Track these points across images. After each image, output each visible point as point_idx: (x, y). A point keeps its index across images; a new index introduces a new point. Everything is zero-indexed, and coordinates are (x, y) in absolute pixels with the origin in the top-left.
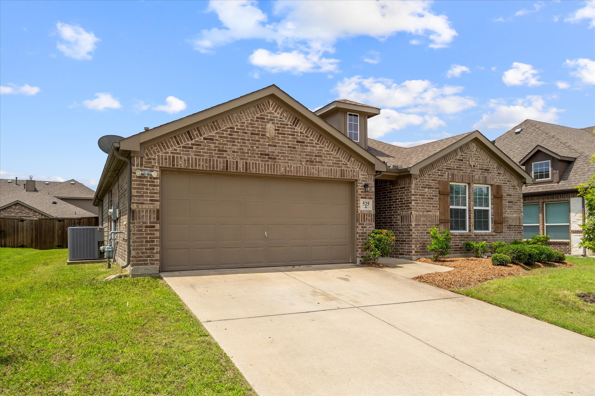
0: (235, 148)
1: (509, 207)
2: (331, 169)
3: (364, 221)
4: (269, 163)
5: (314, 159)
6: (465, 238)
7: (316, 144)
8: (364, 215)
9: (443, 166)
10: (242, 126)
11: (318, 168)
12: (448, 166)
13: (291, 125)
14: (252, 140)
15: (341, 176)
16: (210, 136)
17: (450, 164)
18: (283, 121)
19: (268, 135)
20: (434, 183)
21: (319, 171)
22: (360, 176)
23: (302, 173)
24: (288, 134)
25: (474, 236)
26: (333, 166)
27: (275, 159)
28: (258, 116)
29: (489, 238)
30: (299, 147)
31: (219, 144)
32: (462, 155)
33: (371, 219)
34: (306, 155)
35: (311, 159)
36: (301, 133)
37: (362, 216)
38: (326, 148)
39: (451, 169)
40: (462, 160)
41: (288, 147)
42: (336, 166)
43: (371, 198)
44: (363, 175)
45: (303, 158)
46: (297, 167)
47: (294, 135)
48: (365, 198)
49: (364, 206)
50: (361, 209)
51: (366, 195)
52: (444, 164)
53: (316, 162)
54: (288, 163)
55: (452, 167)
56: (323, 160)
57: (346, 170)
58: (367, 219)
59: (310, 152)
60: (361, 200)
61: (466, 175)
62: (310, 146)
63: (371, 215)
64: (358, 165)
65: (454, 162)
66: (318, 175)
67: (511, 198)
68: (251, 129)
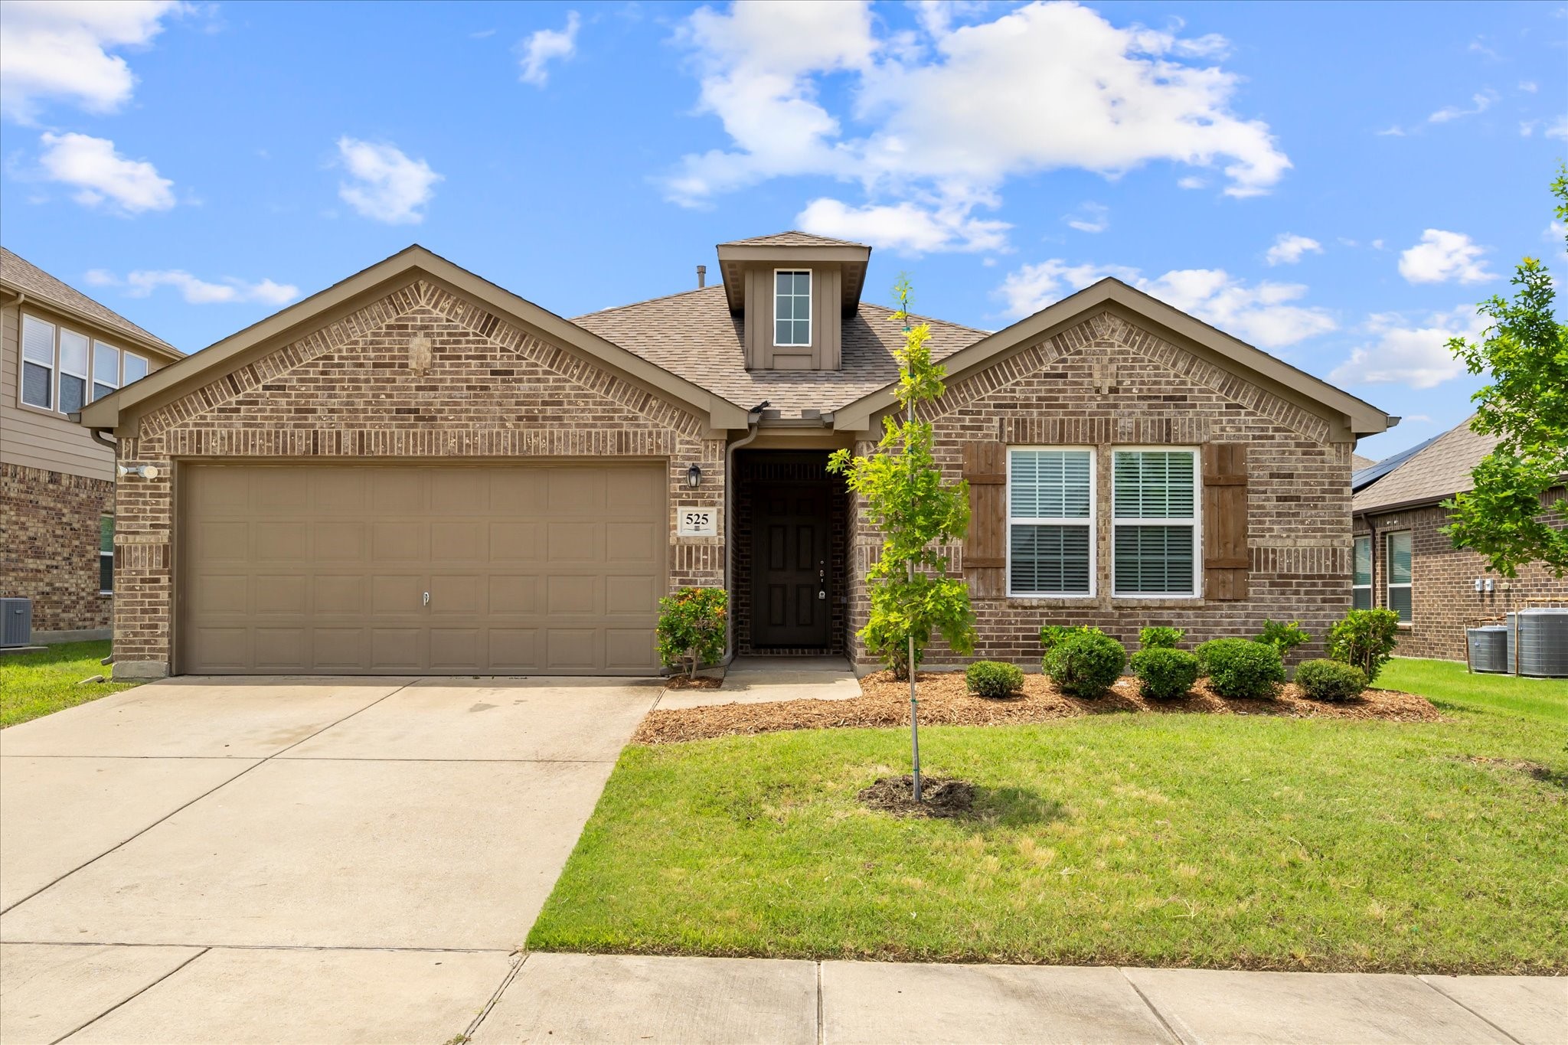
0: (334, 403)
1: (1279, 514)
2: (589, 434)
3: (689, 566)
4: (418, 430)
5: (540, 411)
6: (1070, 615)
7: (545, 372)
8: (690, 550)
9: (983, 399)
10: (352, 350)
11: (552, 433)
12: (1005, 398)
13: (475, 334)
14: (377, 381)
15: (620, 450)
16: (279, 380)
17: (1013, 391)
18: (456, 327)
19: (413, 364)
20: (945, 451)
21: (552, 442)
22: (678, 446)
23: (505, 447)
24: (468, 357)
25: (1110, 609)
26: (594, 426)
27: (433, 418)
28: (392, 322)
29: (1180, 616)
30: (497, 386)
31: (297, 396)
32: (1064, 361)
33: (713, 560)
34: (517, 403)
35: (532, 411)
36: (503, 350)
37: (681, 551)
38: (573, 382)
39: (1014, 406)
40: (1064, 376)
41: (469, 388)
42: (603, 426)
43: (713, 504)
44: (688, 443)
45: (511, 411)
46: (491, 435)
47: (484, 357)
48: (695, 504)
49: (693, 526)
50: (679, 534)
51: (696, 496)
52: (987, 391)
53: (545, 418)
54: (467, 426)
55: (1018, 399)
56: (566, 411)
57: (635, 434)
58: (698, 560)
59: (528, 396)
60: (680, 509)
61: (1077, 421)
62: (529, 380)
63: (713, 549)
64: (672, 418)
65: (1029, 384)
66: (552, 450)
67: (1291, 484)
68: (372, 355)
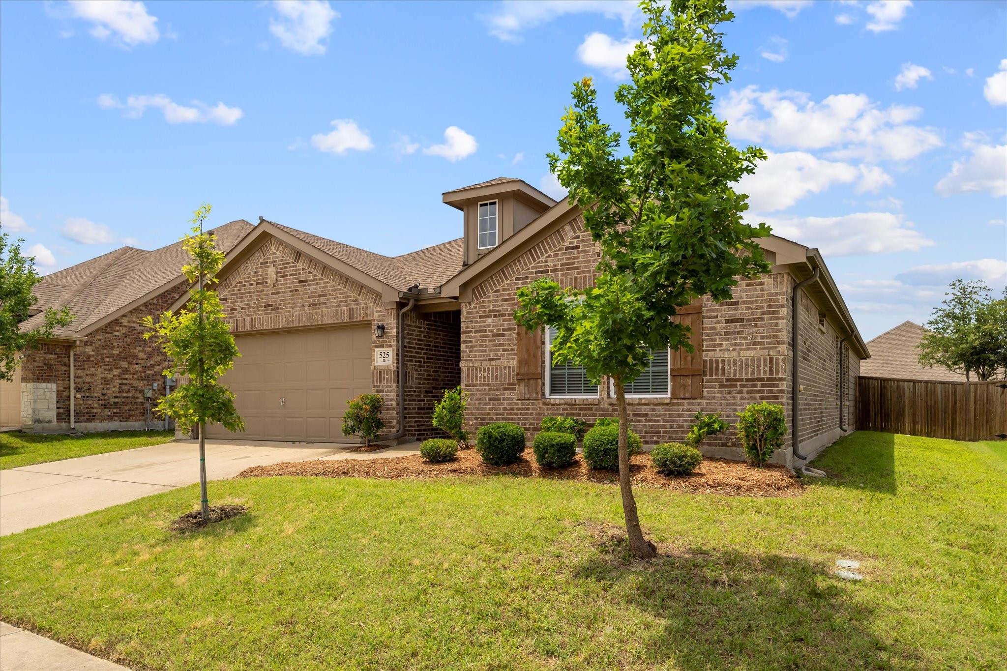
0: (243, 305)
1: (727, 333)
2: (338, 310)
3: (380, 382)
4: (272, 315)
5: (318, 300)
7: (320, 279)
8: (380, 372)
10: (249, 277)
11: (322, 312)
13: (293, 263)
14: (257, 291)
15: (350, 318)
16: (225, 295)
18: (285, 260)
19: (269, 282)
20: (508, 304)
21: (322, 316)
22: (375, 314)
23: (304, 322)
24: (290, 275)
26: (339, 306)
27: (277, 309)
28: (262, 261)
30: (301, 288)
31: (231, 302)
34: (310, 297)
35: (314, 300)
36: (303, 269)
37: (377, 374)
38: (331, 283)
39: (547, 271)
40: (577, 247)
41: (291, 291)
42: (343, 306)
43: (390, 346)
44: (380, 311)
45: (306, 302)
46: (299, 314)
47: (296, 274)
48: (382, 346)
49: (382, 359)
50: (376, 364)
51: (384, 342)
53: (320, 304)
54: (290, 311)
56: (328, 299)
57: (357, 308)
59: (313, 293)
60: (376, 350)
61: (585, 277)
62: (314, 285)
63: (391, 371)
64: (372, 298)
65: (556, 255)
66: (322, 321)
68: (256, 278)
